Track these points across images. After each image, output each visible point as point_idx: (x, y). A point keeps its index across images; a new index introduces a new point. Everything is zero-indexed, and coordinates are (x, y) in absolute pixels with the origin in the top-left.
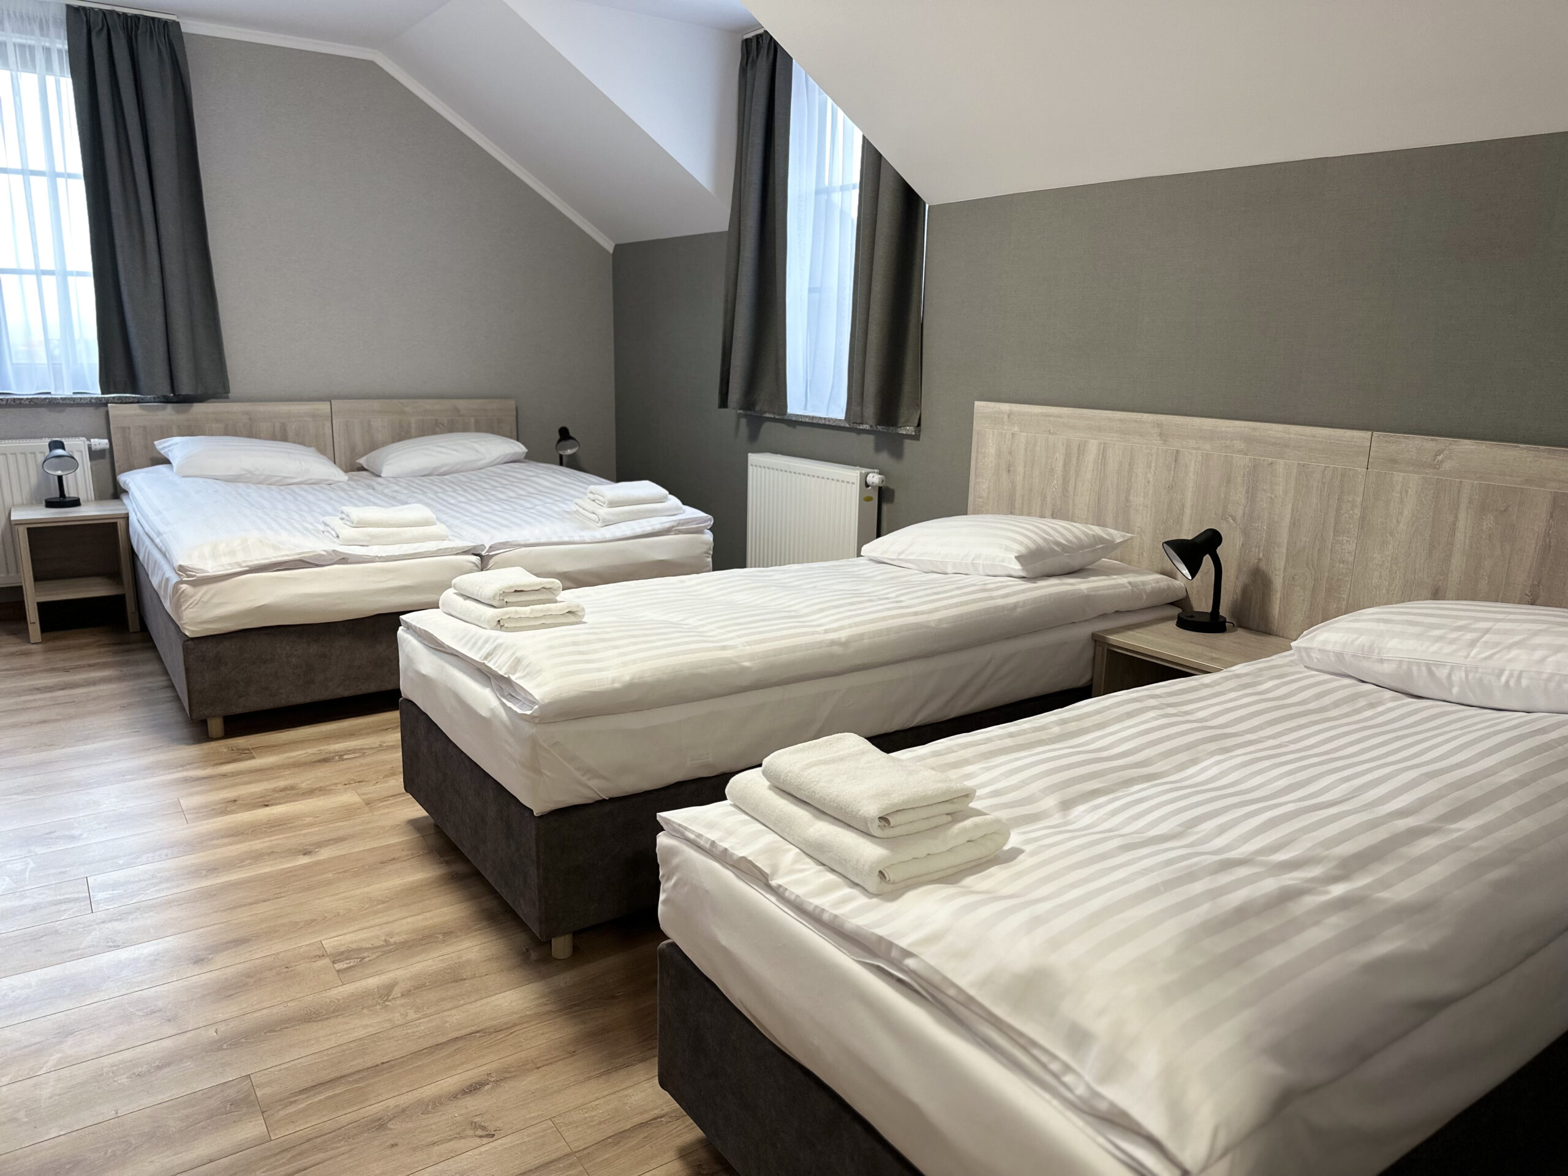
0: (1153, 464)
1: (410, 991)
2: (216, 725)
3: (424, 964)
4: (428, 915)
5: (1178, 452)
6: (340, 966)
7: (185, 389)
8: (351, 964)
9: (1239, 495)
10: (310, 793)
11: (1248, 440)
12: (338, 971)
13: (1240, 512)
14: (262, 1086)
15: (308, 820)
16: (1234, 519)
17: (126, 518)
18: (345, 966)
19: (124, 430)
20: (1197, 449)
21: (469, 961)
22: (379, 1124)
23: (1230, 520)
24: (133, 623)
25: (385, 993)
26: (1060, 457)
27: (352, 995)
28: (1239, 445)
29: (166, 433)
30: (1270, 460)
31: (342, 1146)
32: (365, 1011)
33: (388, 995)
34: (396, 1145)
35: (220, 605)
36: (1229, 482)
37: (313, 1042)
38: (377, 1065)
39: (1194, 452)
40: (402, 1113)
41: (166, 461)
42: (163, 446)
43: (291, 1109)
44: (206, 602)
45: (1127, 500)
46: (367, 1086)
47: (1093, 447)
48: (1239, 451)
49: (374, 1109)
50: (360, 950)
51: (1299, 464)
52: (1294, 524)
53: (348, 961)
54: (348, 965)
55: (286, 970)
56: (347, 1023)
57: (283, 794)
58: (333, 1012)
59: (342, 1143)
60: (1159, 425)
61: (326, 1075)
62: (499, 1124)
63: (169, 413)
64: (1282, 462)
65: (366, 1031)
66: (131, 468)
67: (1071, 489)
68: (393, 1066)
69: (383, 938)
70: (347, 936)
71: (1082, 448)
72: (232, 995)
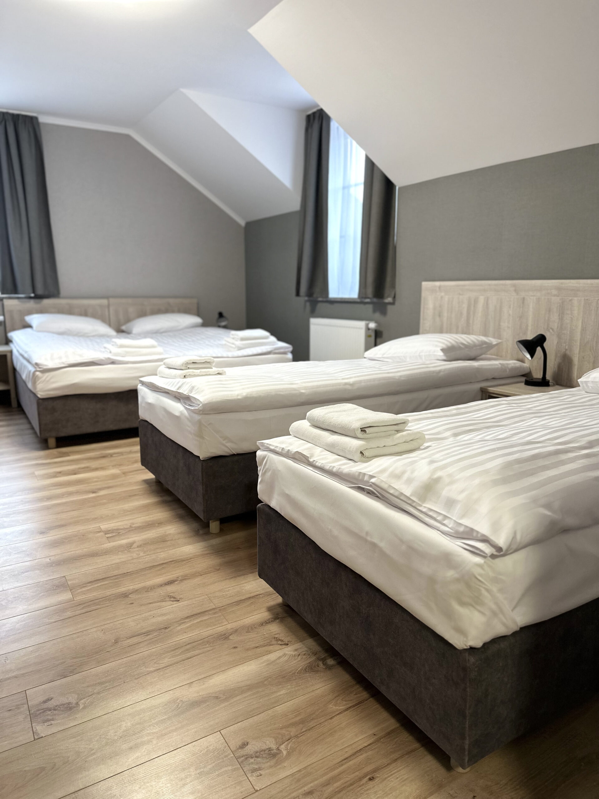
0: (512, 306)
1: (141, 545)
2: (52, 442)
3: (149, 535)
4: (151, 516)
5: (524, 299)
6: (107, 536)
7: (40, 291)
8: (114, 535)
9: (555, 317)
10: (96, 469)
11: (559, 289)
12: (107, 537)
13: (556, 325)
14: (71, 580)
15: (95, 480)
16: (553, 330)
17: (11, 352)
18: (111, 536)
19: (11, 312)
20: (534, 296)
21: (170, 534)
22: (125, 595)
23: (551, 331)
24: (14, 403)
25: (129, 546)
26: (465, 306)
27: (114, 546)
28: (554, 292)
29: (30, 313)
30: (570, 298)
31: (107, 603)
32: (120, 553)
33: (131, 546)
34: (133, 603)
35: (54, 383)
36: (550, 311)
37: (94, 564)
38: (125, 573)
39: (532, 298)
40: (136, 591)
41: (29, 326)
42: (30, 319)
43: (84, 589)
44: (48, 381)
45: (499, 325)
46: (120, 581)
47: (482, 300)
48: (555, 295)
49: (122, 589)
50: (118, 529)
51: (585, 299)
52: (584, 330)
53: (112, 534)
54: (112, 535)
55: (83, 537)
56: (111, 557)
57: (82, 470)
58: (104, 553)
59: (108, 602)
60: (514, 286)
61: (100, 577)
62: (181, 596)
63: (31, 304)
64: (576, 298)
65: (120, 560)
66: (14, 329)
67: (471, 322)
68: (133, 574)
69: (129, 525)
70: (112, 524)
71: (476, 301)
72: (58, 546)
